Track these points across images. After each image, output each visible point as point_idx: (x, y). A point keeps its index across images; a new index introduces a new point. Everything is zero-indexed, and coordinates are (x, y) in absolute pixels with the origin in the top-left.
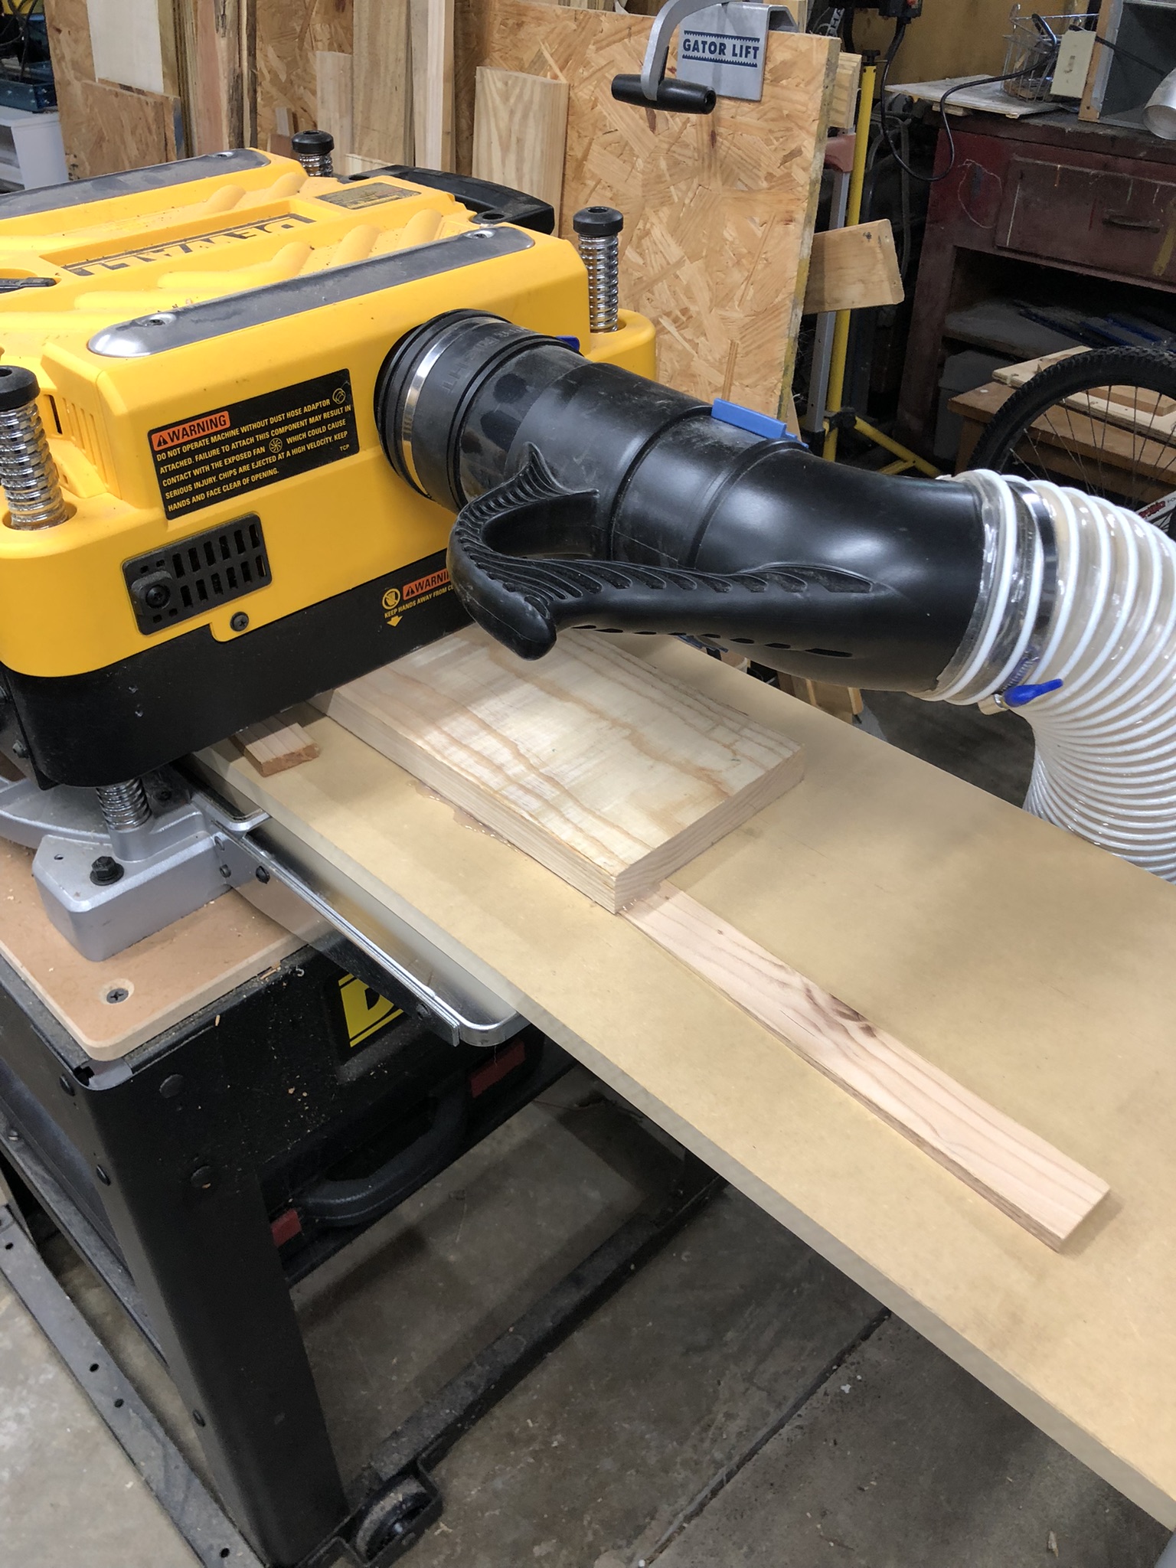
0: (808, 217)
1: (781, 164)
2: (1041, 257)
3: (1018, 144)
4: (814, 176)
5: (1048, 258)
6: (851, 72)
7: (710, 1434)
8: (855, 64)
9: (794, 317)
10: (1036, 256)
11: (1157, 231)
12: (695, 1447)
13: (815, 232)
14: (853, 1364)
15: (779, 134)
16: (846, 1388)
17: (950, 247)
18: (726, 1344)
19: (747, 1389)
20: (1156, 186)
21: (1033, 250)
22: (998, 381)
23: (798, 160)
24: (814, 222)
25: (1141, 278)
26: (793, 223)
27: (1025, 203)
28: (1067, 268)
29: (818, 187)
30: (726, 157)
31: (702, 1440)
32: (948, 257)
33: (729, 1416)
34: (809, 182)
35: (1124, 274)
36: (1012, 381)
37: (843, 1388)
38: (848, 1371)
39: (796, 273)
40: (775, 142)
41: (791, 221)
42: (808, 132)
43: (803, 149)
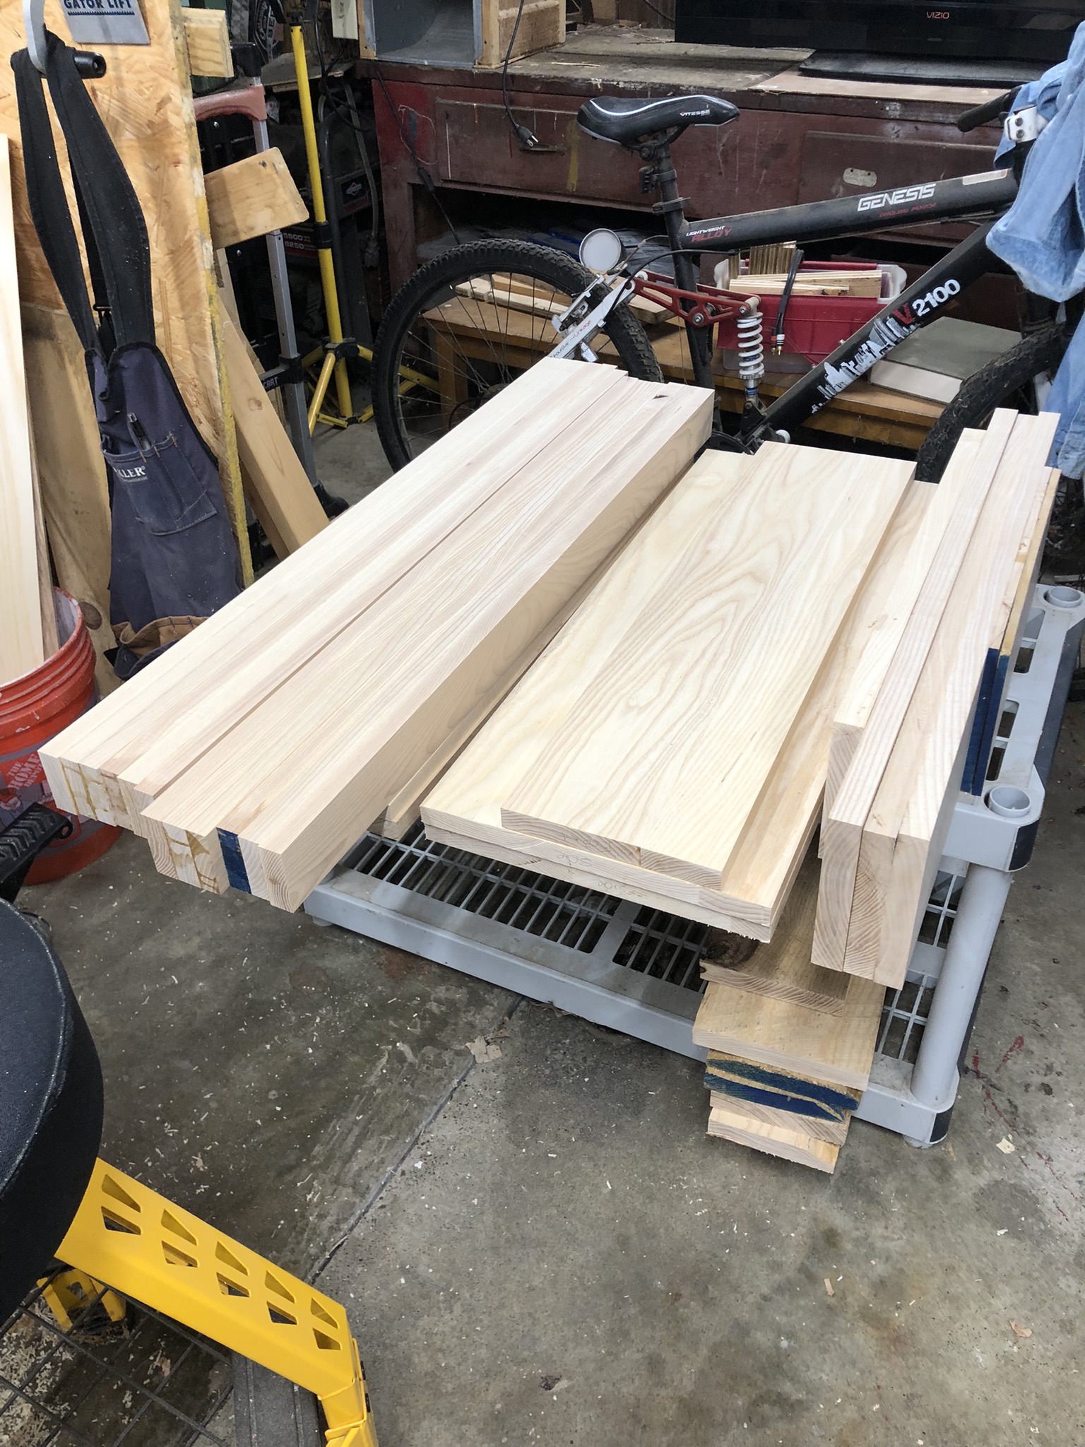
0: (193, 158)
1: (157, 111)
2: (480, 185)
3: (438, 88)
4: (187, 120)
5: (486, 186)
6: (218, 27)
7: (305, 1236)
8: (221, 20)
9: (205, 250)
10: (475, 184)
11: (562, 154)
12: (293, 1251)
13: (205, 172)
14: (422, 1144)
15: (148, 84)
16: (419, 1165)
17: (405, 185)
18: (314, 1157)
19: (335, 1190)
20: (553, 114)
21: (471, 180)
22: (461, 295)
23: (169, 106)
24: (199, 161)
25: (560, 194)
26: (181, 165)
27: (455, 138)
28: (502, 192)
29: (195, 129)
30: (109, 110)
31: (298, 1243)
32: (406, 192)
33: (321, 1217)
34: (184, 125)
35: (548, 193)
37: (416, 1165)
38: (420, 1150)
39: (195, 211)
40: (147, 92)
41: (179, 163)
42: (172, 81)
43: (171, 96)
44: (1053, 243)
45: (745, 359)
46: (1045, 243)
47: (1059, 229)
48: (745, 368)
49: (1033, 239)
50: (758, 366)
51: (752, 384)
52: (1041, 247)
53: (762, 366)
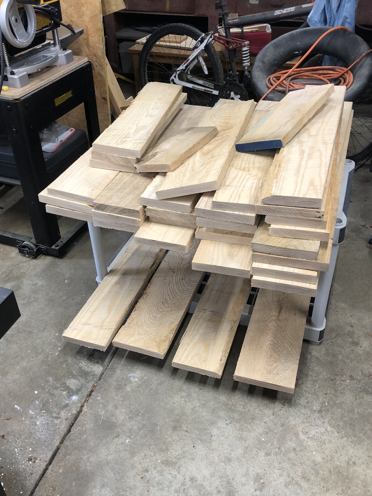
2: (137, 11)
9: (101, 16)
21: (134, 10)
22: (138, 44)
28: (144, 13)
35: (160, 12)
36: (141, 43)
39: (99, 5)
44: (321, 21)
45: (244, 60)
46: (320, 22)
47: (323, 17)
48: (244, 63)
49: (317, 20)
50: (248, 62)
51: (246, 68)
52: (318, 22)
53: (249, 62)
